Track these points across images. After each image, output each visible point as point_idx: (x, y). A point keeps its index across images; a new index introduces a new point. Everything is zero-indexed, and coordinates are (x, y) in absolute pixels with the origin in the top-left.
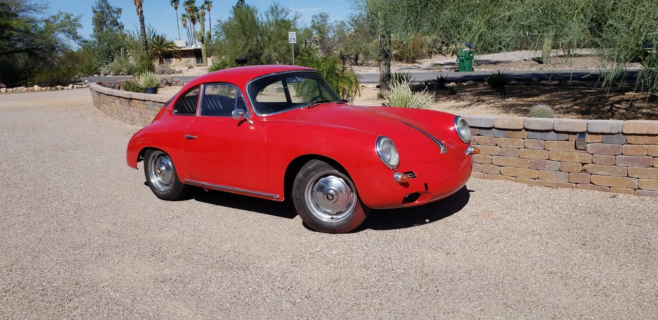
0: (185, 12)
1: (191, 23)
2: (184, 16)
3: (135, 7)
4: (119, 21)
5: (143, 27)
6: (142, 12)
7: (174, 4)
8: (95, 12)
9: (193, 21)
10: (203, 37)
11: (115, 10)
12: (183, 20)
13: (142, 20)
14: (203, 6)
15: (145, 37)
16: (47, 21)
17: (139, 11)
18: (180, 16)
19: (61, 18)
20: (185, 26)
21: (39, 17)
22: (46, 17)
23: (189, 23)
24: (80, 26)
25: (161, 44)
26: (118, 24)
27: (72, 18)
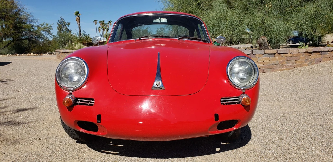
0: (100, 26)
1: (103, 31)
2: (99, 27)
3: (77, 22)
4: (69, 28)
5: (80, 31)
6: (79, 24)
7: (95, 22)
8: (58, 24)
9: (104, 30)
10: (107, 36)
11: (67, 23)
12: (99, 29)
13: (80, 28)
14: (108, 23)
15: (81, 35)
16: (38, 27)
17: (78, 23)
18: (98, 28)
19: (44, 25)
20: (100, 32)
21: (35, 24)
22: (38, 25)
23: (101, 31)
24: (52, 29)
25: (88, 39)
26: (68, 30)
27: (49, 25)
